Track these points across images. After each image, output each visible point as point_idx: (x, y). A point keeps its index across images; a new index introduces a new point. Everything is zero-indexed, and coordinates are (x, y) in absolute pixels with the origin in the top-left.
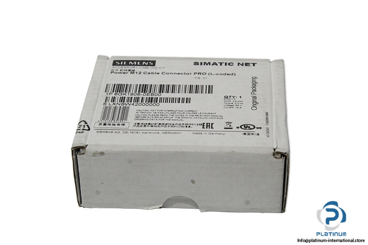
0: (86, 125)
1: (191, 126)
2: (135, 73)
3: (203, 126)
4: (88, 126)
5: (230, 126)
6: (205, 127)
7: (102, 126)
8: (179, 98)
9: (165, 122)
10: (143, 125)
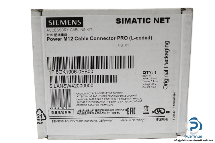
0: (42, 114)
1: (119, 111)
2: (68, 39)
3: (128, 111)
4: (44, 114)
5: (147, 111)
6: (129, 112)
7: (54, 115)
8: (108, 76)
9: (100, 107)
10: (84, 112)
